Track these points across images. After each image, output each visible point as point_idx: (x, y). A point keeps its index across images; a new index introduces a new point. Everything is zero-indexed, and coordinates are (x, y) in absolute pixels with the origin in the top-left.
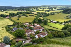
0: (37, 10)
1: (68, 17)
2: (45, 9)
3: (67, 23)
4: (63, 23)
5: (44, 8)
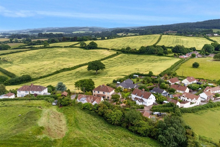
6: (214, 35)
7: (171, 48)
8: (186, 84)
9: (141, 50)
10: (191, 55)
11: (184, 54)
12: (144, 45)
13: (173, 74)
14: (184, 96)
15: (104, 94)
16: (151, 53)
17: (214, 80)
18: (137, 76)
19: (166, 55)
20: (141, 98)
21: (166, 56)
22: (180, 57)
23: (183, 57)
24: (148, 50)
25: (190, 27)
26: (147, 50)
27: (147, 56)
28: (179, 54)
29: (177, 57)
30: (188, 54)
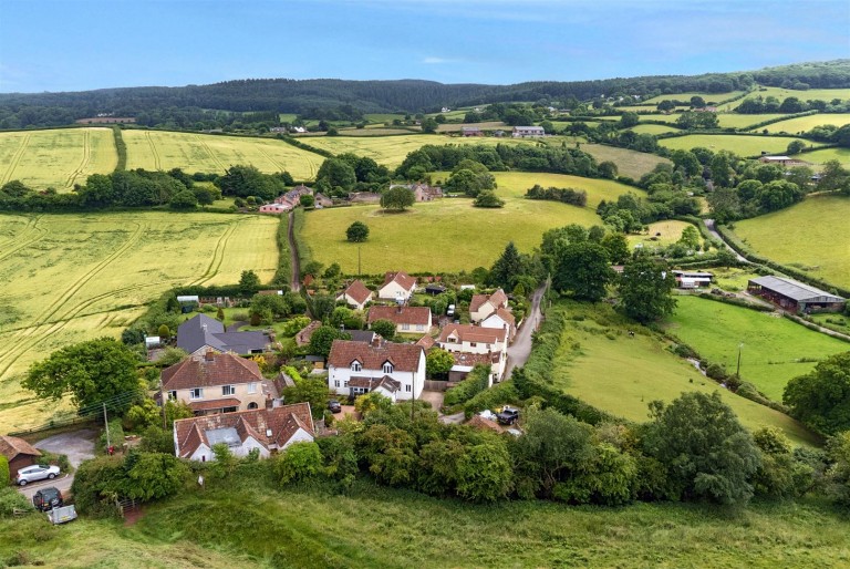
0: (685, 127)
2: (820, 108)
5: (804, 96)
6: (296, 132)
7: (211, 178)
8: (400, 298)
9: (91, 194)
10: (297, 200)
11: (268, 199)
12: (100, 172)
13: (327, 272)
14: (452, 340)
15: (231, 395)
16: (141, 205)
17: (461, 274)
18: (196, 298)
19: (207, 206)
20: (379, 374)
21: (207, 211)
22: (261, 208)
23: (274, 210)
24: (122, 191)
25: (181, 104)
26: (120, 190)
27: (126, 215)
28: (252, 201)
29: (250, 211)
30: (286, 199)
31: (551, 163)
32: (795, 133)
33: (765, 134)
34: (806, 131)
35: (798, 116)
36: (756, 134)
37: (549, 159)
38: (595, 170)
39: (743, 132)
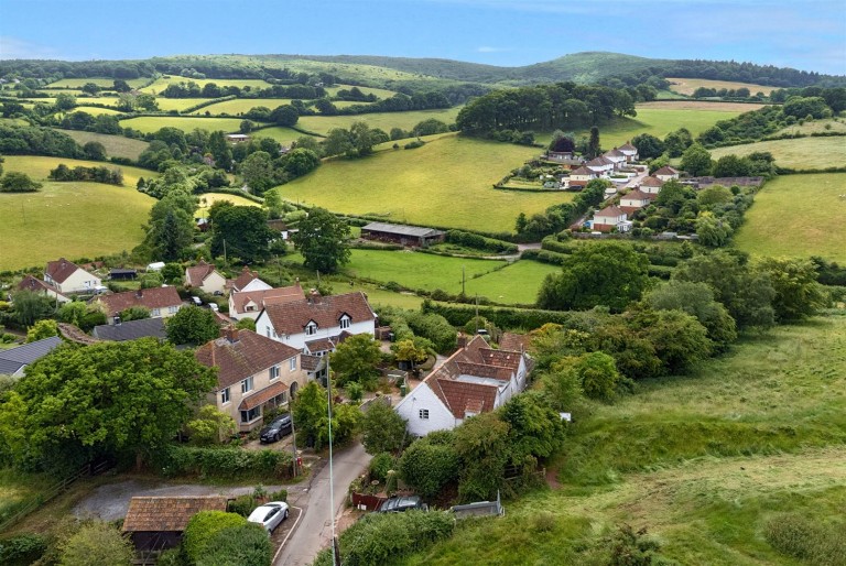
0: (127, 110)
1: (527, 175)
2: (236, 93)
3: (550, 240)
4: (507, 238)
15: (276, 379)
31: (30, 145)
32: (235, 114)
33: (208, 115)
34: (245, 113)
35: (224, 100)
36: (198, 116)
37: (28, 140)
38: (82, 152)
39: (185, 114)
